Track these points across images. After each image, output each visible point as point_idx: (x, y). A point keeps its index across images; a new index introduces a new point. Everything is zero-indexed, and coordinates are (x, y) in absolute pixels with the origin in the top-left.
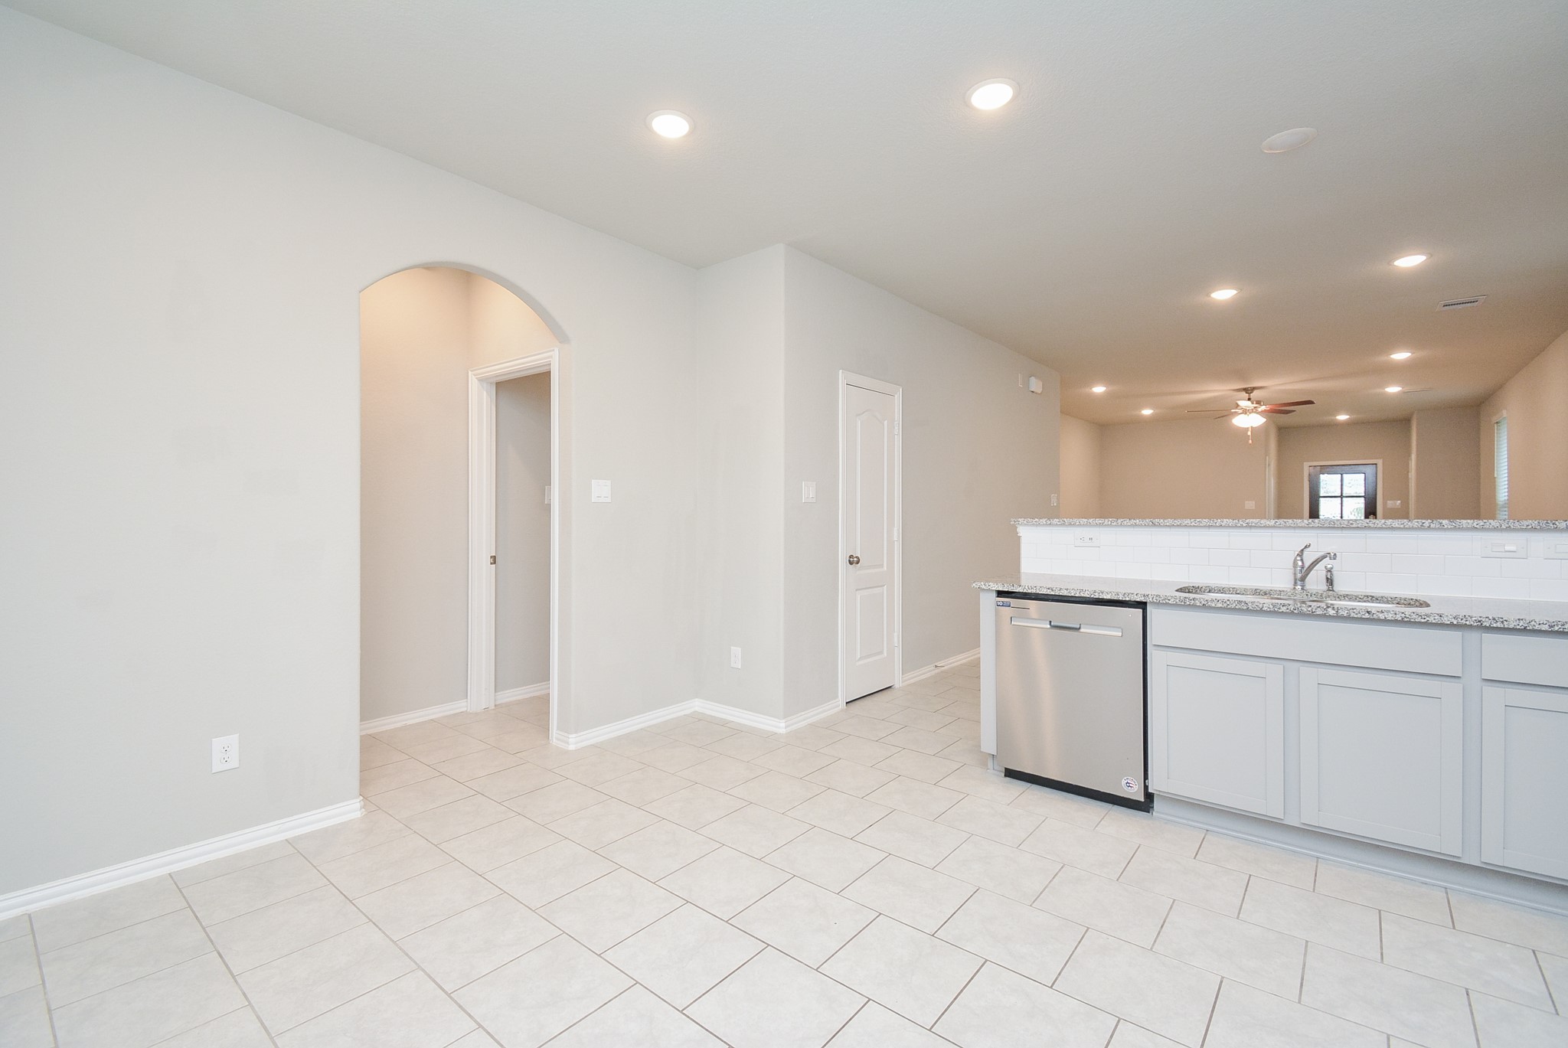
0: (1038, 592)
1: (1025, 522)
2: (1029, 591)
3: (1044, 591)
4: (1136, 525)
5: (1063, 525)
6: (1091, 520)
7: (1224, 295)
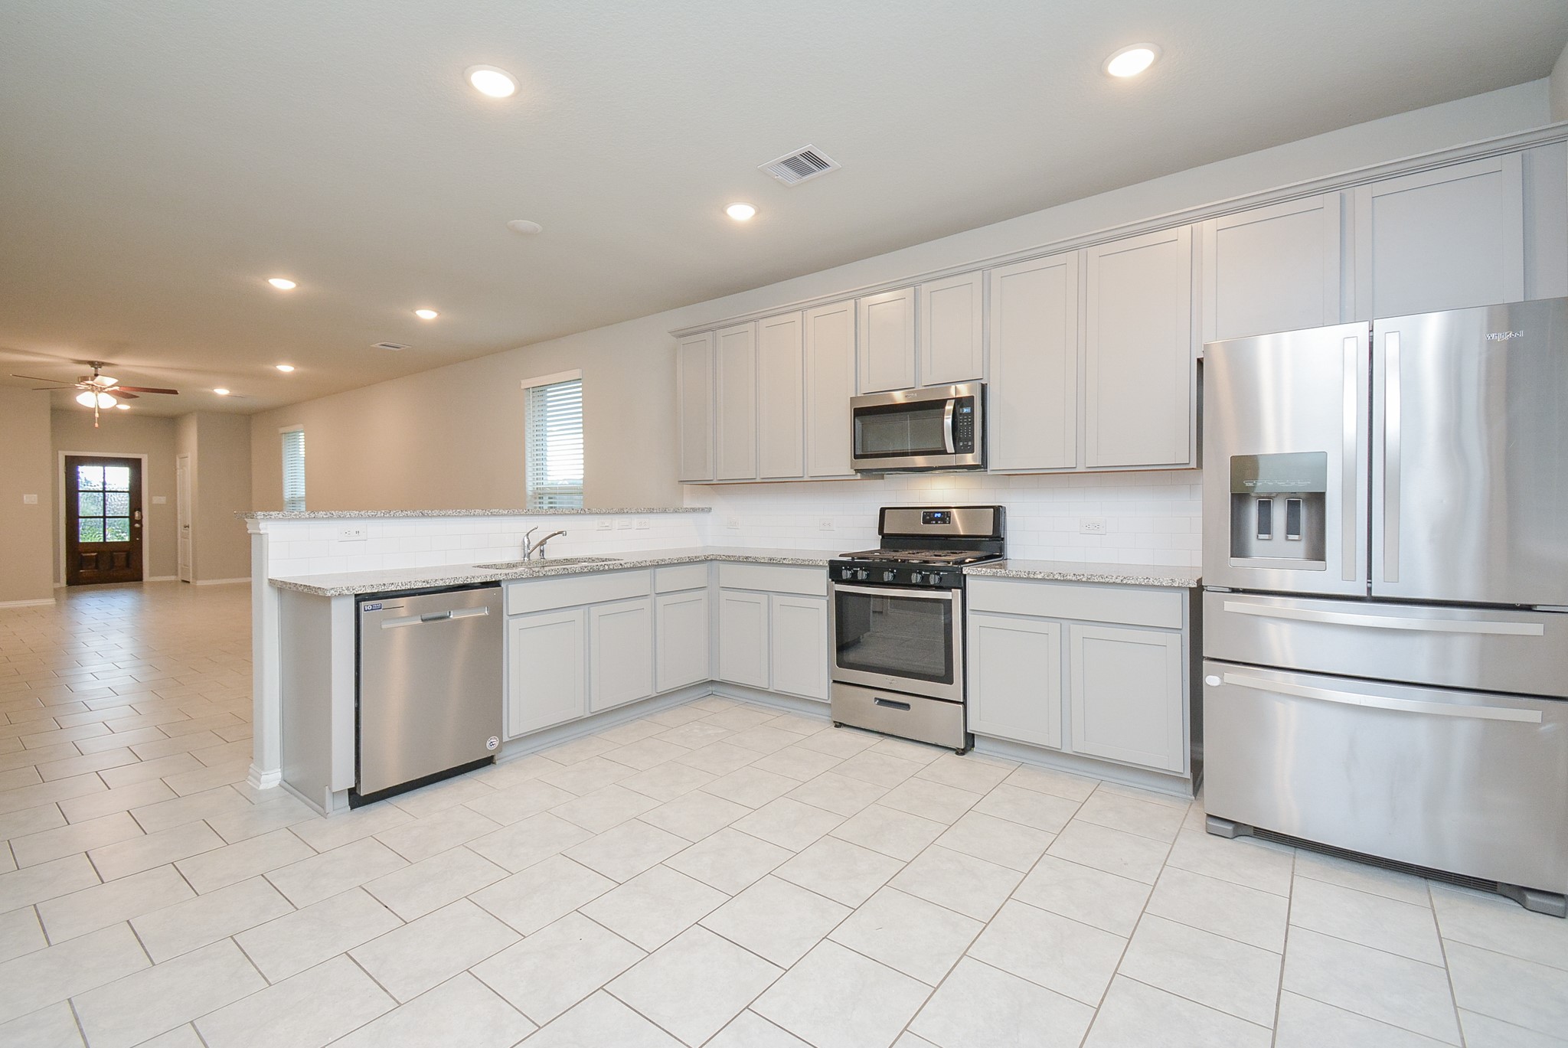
0: (413, 587)
1: (280, 516)
2: (403, 588)
3: (419, 585)
4: (407, 516)
5: (331, 518)
6: (363, 513)
7: (283, 284)
